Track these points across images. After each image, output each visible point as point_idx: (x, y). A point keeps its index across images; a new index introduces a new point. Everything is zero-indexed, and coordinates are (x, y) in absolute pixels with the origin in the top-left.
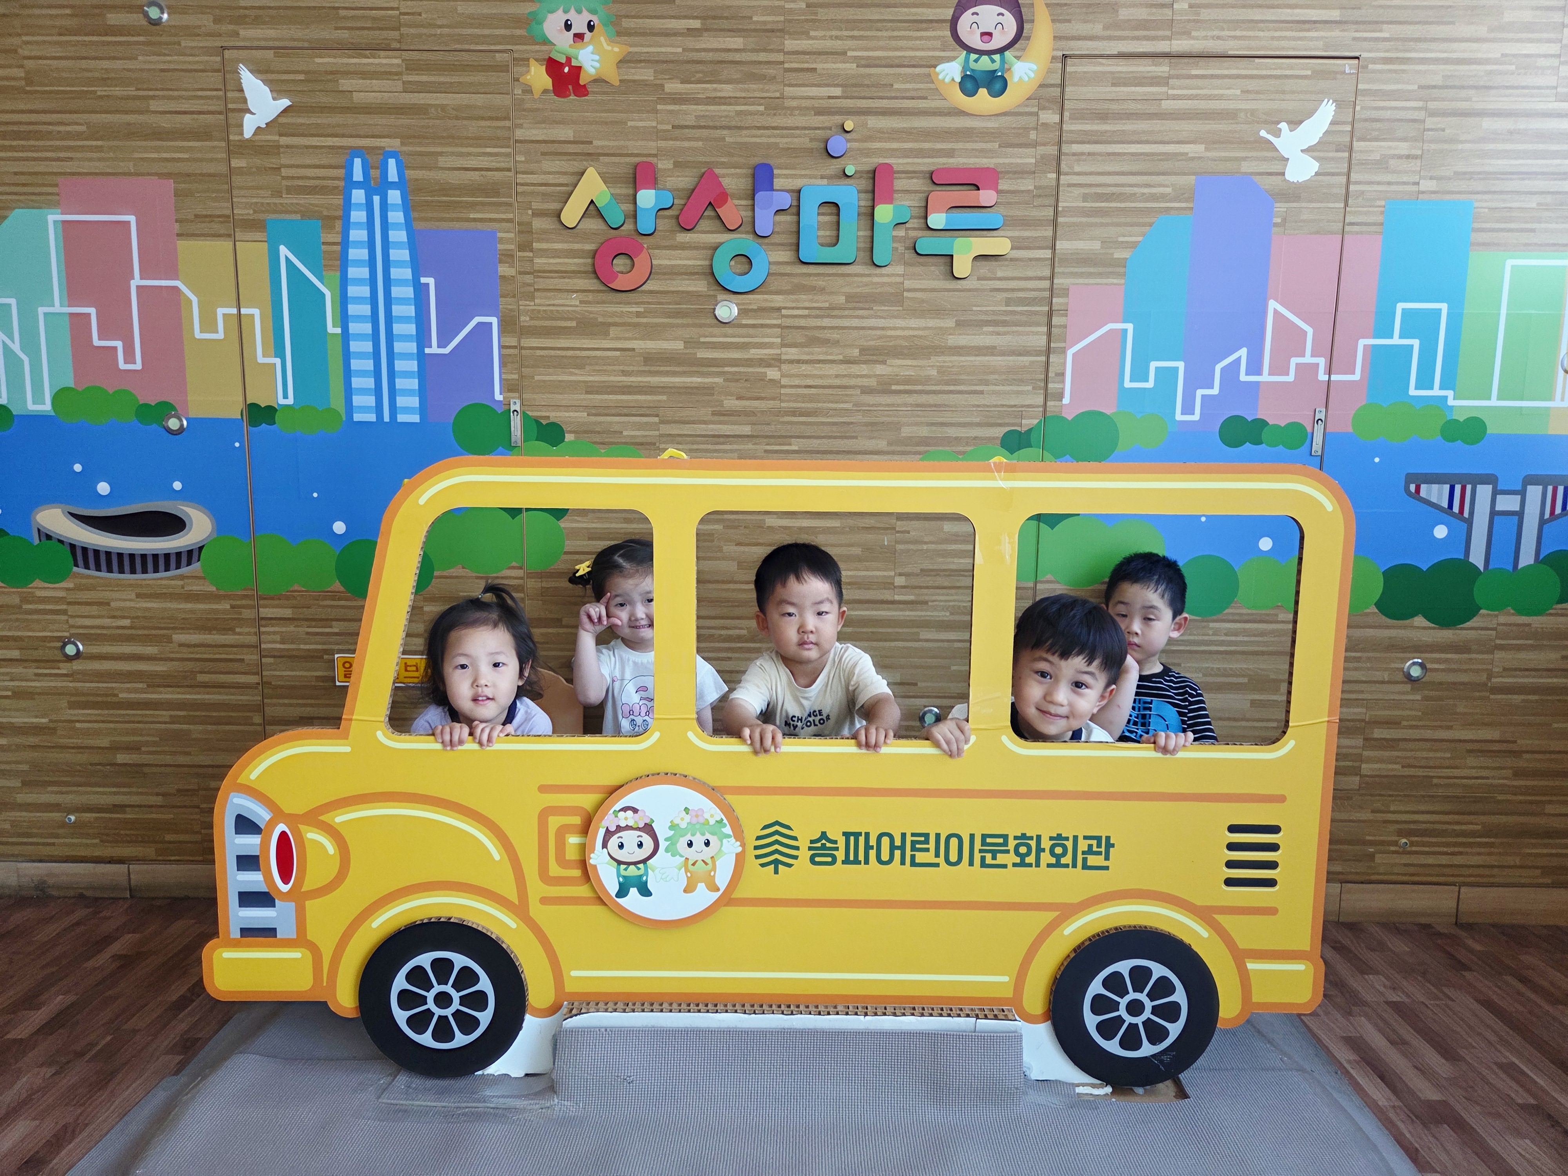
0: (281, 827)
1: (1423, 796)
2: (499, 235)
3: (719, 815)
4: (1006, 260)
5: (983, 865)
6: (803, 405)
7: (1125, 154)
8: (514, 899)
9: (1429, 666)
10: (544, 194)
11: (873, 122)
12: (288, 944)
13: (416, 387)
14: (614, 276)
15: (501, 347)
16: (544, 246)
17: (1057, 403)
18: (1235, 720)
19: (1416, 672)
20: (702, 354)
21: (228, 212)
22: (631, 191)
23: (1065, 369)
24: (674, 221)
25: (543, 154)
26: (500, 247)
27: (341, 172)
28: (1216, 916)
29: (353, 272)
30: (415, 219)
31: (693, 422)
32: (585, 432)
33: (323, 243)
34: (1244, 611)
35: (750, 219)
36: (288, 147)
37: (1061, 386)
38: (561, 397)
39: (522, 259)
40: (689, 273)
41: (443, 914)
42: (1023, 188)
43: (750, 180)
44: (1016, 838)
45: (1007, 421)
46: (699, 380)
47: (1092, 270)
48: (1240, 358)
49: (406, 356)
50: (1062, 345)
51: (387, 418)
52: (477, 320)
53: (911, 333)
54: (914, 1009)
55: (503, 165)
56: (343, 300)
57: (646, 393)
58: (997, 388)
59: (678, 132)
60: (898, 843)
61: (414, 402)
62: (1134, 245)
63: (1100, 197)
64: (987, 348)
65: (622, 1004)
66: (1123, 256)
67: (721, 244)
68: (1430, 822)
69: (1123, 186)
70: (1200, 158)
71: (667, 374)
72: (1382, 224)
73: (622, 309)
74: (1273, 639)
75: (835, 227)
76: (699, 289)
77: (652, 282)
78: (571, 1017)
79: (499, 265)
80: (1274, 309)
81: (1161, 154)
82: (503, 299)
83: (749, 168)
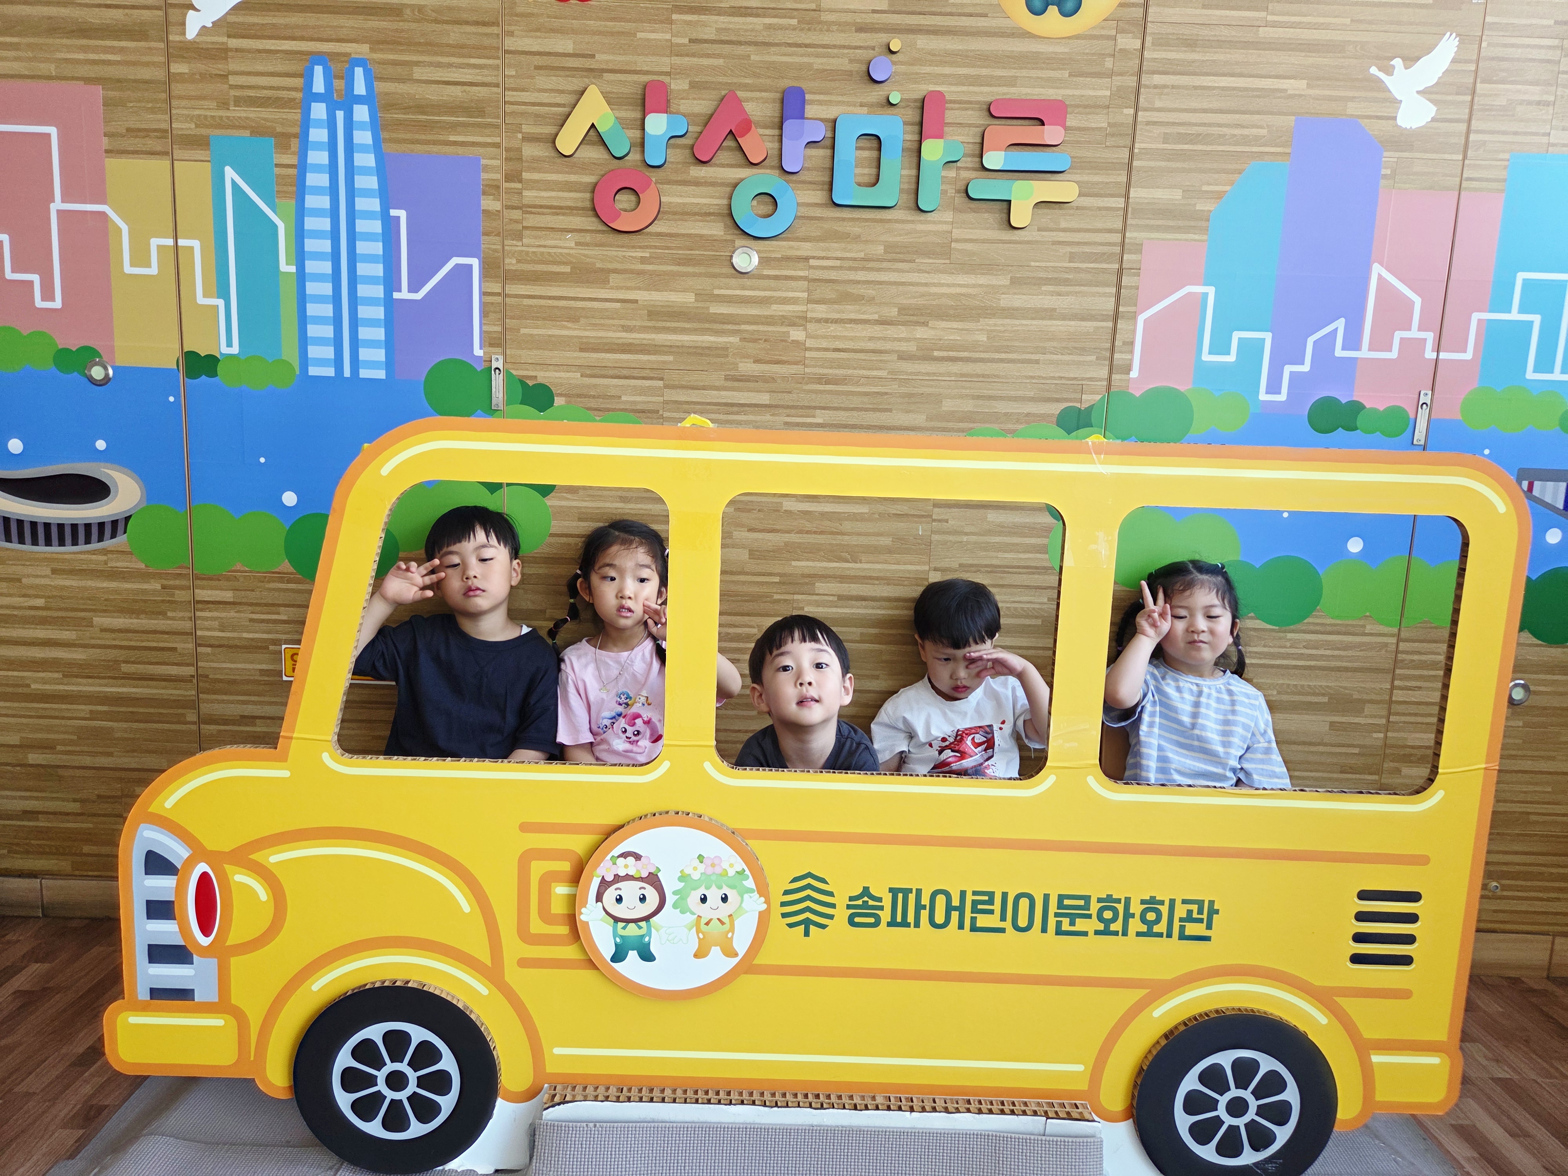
0: (202, 868)
1: (1519, 835)
2: (484, 162)
3: (740, 865)
4: (1072, 208)
5: (1059, 932)
6: (830, 371)
7: (1214, 88)
8: (485, 958)
9: (1532, 688)
10: (537, 116)
11: (923, 42)
12: (208, 1008)
13: (382, 337)
14: (617, 215)
15: (483, 294)
16: (536, 176)
17: (1124, 377)
18: (1311, 744)
19: (1518, 694)
20: (716, 309)
21: (165, 126)
22: (638, 115)
23: (1134, 338)
24: (687, 152)
25: (537, 68)
26: (484, 176)
27: (299, 82)
28: (1337, 999)
29: (310, 201)
30: (385, 140)
31: (704, 388)
32: (579, 396)
33: (276, 165)
34: (1328, 621)
35: (776, 152)
36: (237, 50)
37: (1129, 357)
38: (550, 354)
39: (509, 191)
40: (705, 215)
41: (399, 977)
42: (1093, 125)
43: (777, 106)
44: (1100, 900)
45: (1065, 396)
46: (712, 339)
47: (1171, 223)
48: (1336, 330)
49: (371, 301)
50: (1132, 309)
51: (347, 373)
52: (455, 261)
53: (958, 290)
54: (969, 1102)
55: (490, 80)
56: (299, 234)
57: (649, 353)
58: (1055, 357)
59: (695, 47)
60: (956, 902)
61: (380, 355)
62: (1219, 196)
63: (1182, 138)
64: (1046, 310)
65: (615, 1090)
66: (1206, 208)
67: (742, 180)
68: (1525, 864)
69: (1210, 125)
70: (1300, 96)
71: (674, 331)
72: (1505, 180)
73: (624, 254)
74: (1358, 654)
75: (875, 164)
76: (715, 233)
77: (661, 222)
78: (553, 1106)
79: (482, 197)
80: (1379, 274)
81: (1257, 89)
82: (486, 237)
83: (776, 92)
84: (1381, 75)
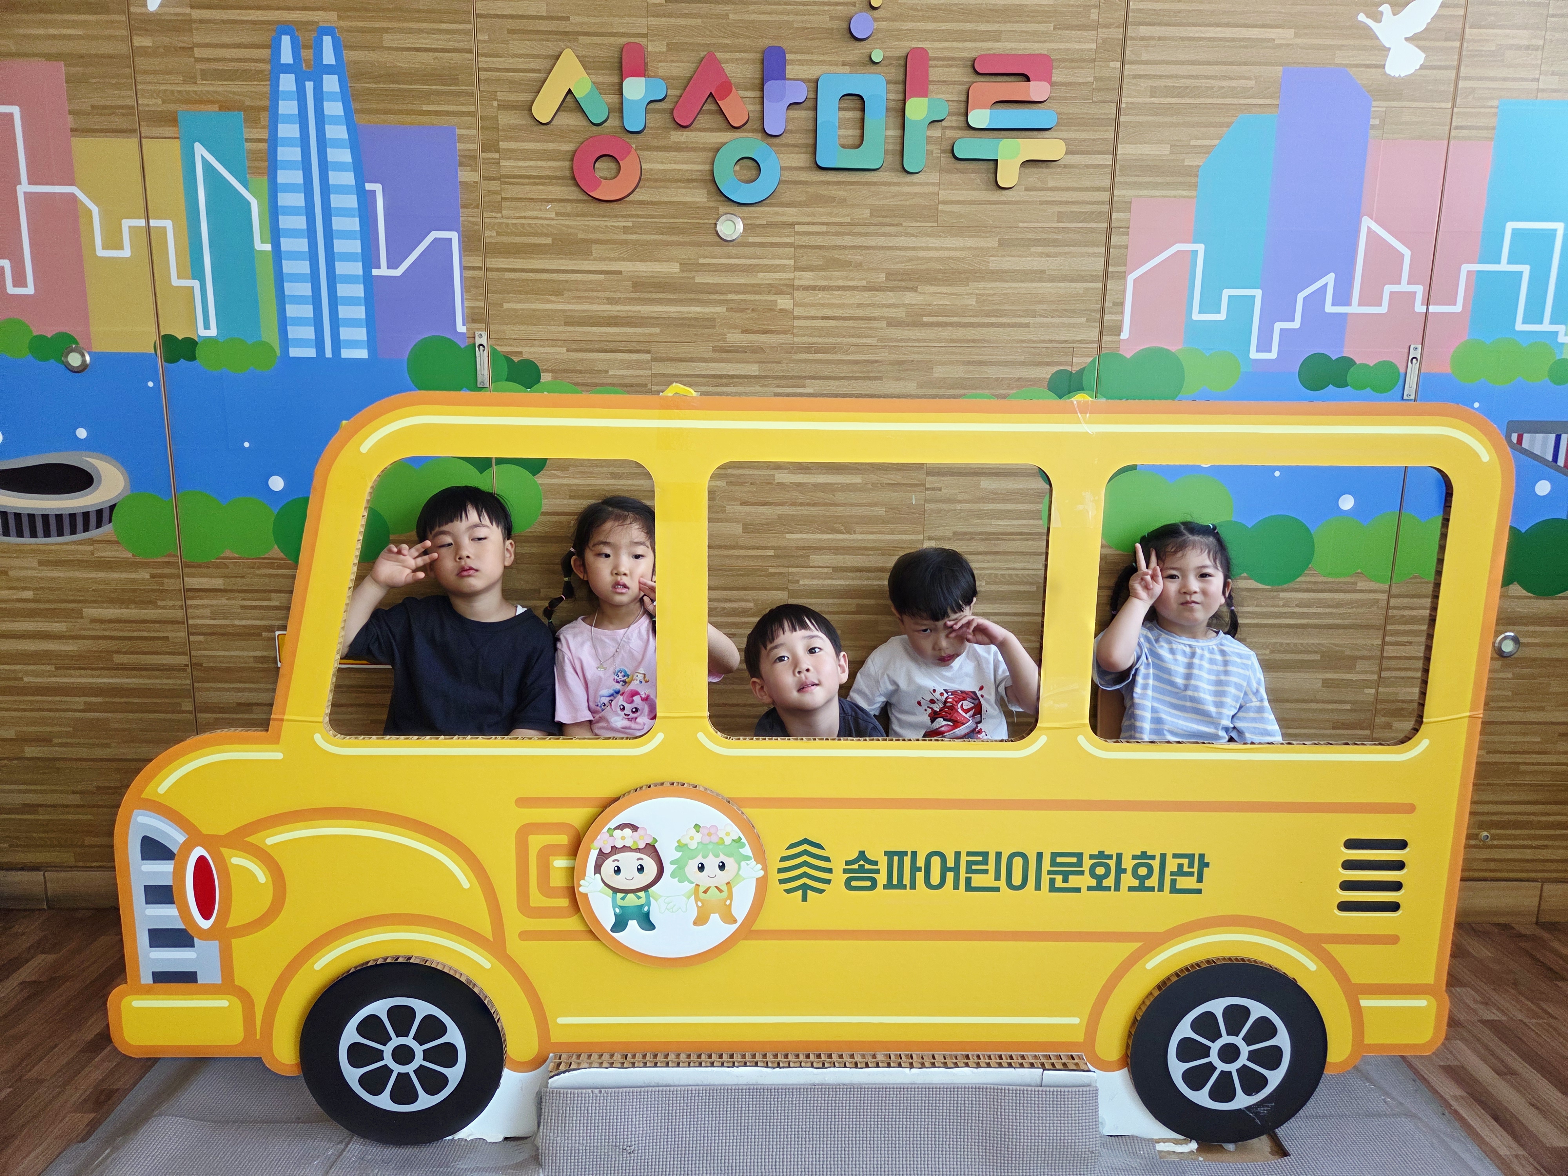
0: (199, 852)
1: (1508, 785)
2: (458, 131)
3: (736, 833)
4: (1059, 166)
5: (1053, 888)
6: (820, 340)
7: (1201, 39)
8: (488, 933)
9: (1522, 640)
10: (511, 82)
12: (212, 990)
13: (363, 316)
14: (597, 183)
15: (463, 268)
16: (513, 145)
17: (1114, 338)
18: (1304, 701)
19: (1508, 647)
20: (702, 279)
21: (131, 102)
22: (616, 79)
23: (1124, 298)
24: (667, 116)
25: (511, 32)
26: (460, 146)
27: (265, 53)
28: (1325, 946)
29: (283, 177)
30: (357, 111)
31: (692, 360)
32: (565, 371)
33: (247, 140)
34: (1320, 579)
35: (758, 115)
36: (201, 21)
37: (1119, 318)
38: (535, 328)
39: (486, 162)
40: (689, 181)
41: (402, 952)
42: (1080, 80)
43: (758, 66)
44: (1092, 857)
45: (1056, 359)
46: (699, 309)
47: (1159, 179)
48: (1326, 285)
49: (349, 279)
50: (1122, 269)
51: (329, 354)
52: (434, 235)
53: (946, 254)
54: (967, 1057)
55: (460, 45)
56: (274, 211)
57: (634, 325)
58: (1045, 320)
59: (672, 8)
60: (950, 863)
61: (361, 334)
62: (1208, 150)
63: (1170, 91)
64: (1035, 272)
65: (619, 1057)
66: (1195, 164)
67: (724, 144)
68: (1515, 814)
69: (1197, 77)
70: (1288, 45)
71: (660, 302)
72: (1494, 128)
73: (606, 223)
74: (1349, 611)
75: (859, 125)
76: (698, 200)
77: (643, 190)
78: (558, 1074)
79: (459, 168)
80: (1368, 227)
81: (1244, 39)
82: (465, 210)
83: (756, 52)
84: (1369, 22)
